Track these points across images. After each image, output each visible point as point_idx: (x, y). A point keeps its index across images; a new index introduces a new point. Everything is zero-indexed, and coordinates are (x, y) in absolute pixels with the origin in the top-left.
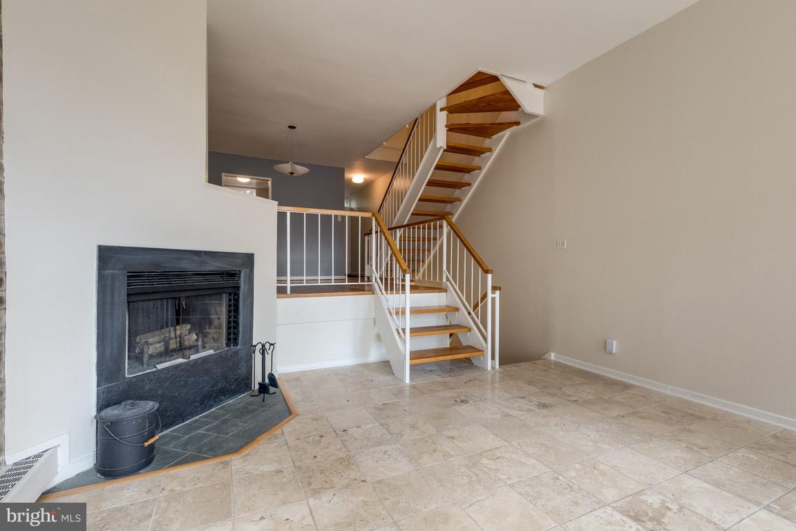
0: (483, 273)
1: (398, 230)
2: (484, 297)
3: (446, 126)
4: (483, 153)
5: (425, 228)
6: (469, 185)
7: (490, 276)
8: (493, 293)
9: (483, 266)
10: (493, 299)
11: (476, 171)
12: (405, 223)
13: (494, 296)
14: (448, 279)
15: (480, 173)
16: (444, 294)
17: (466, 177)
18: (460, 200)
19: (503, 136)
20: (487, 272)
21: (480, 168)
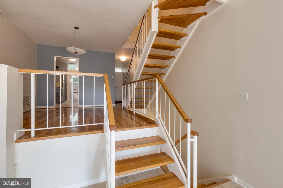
0: (184, 121)
1: (134, 83)
2: (185, 137)
3: (158, 18)
4: (182, 37)
5: (149, 82)
6: (174, 57)
7: (189, 125)
8: (192, 138)
9: (184, 115)
10: (192, 143)
11: (178, 49)
12: (138, 80)
13: (192, 140)
14: (159, 118)
15: (180, 50)
16: (156, 129)
17: (172, 53)
18: (169, 67)
19: (195, 25)
20: (187, 121)
21: (180, 47)
